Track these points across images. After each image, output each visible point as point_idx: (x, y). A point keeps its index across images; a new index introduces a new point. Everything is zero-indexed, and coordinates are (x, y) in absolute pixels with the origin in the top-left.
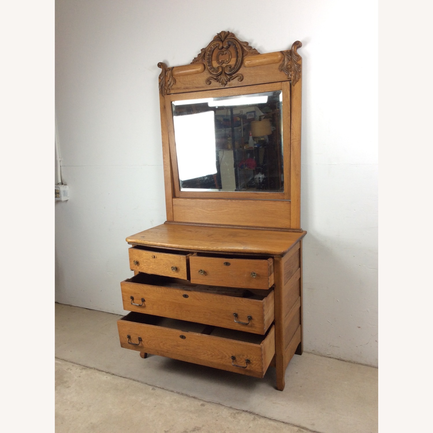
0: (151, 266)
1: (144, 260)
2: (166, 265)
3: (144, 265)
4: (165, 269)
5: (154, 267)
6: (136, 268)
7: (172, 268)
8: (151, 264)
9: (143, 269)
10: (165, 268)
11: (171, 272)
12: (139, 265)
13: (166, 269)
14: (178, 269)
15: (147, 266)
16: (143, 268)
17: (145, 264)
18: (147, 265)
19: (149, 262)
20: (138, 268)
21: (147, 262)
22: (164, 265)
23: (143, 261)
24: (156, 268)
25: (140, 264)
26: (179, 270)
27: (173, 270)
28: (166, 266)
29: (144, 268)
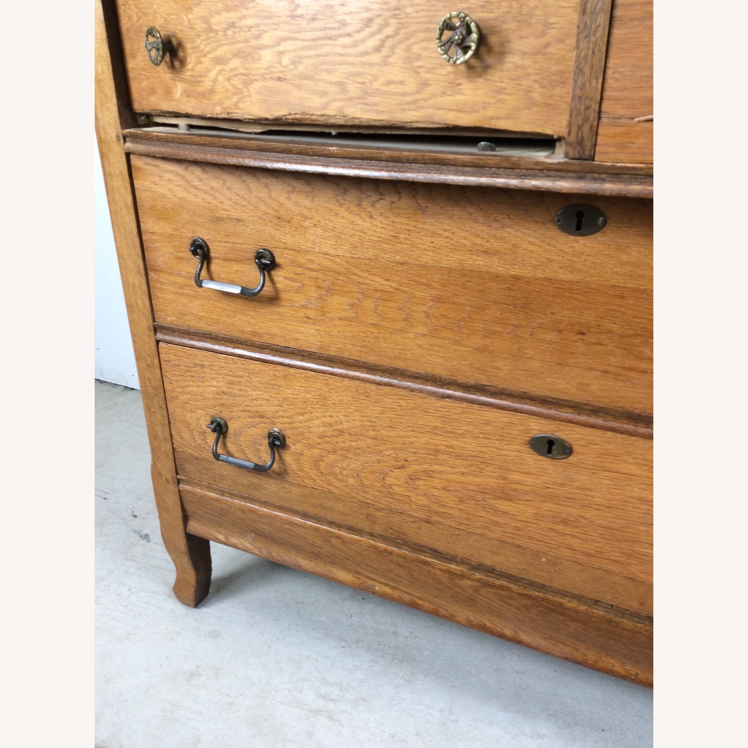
0: (267, 56)
1: (214, 20)
2: (386, 24)
3: (219, 61)
4: (375, 58)
5: (286, 60)
6: (168, 92)
7: (447, 34)
8: (266, 39)
9: (212, 92)
10: (378, 49)
11: (425, 84)
12: (177, 64)
13: (385, 63)
14: (493, 40)
15: (235, 63)
16: (207, 84)
17: (220, 52)
18: (236, 55)
19: (250, 28)
20: (179, 88)
21: (232, 25)
22: (368, 22)
23: (210, 30)
24: (301, 68)
25: (191, 60)
26: (502, 54)
27: (455, 50)
28: (389, 31)
29: (215, 81)
